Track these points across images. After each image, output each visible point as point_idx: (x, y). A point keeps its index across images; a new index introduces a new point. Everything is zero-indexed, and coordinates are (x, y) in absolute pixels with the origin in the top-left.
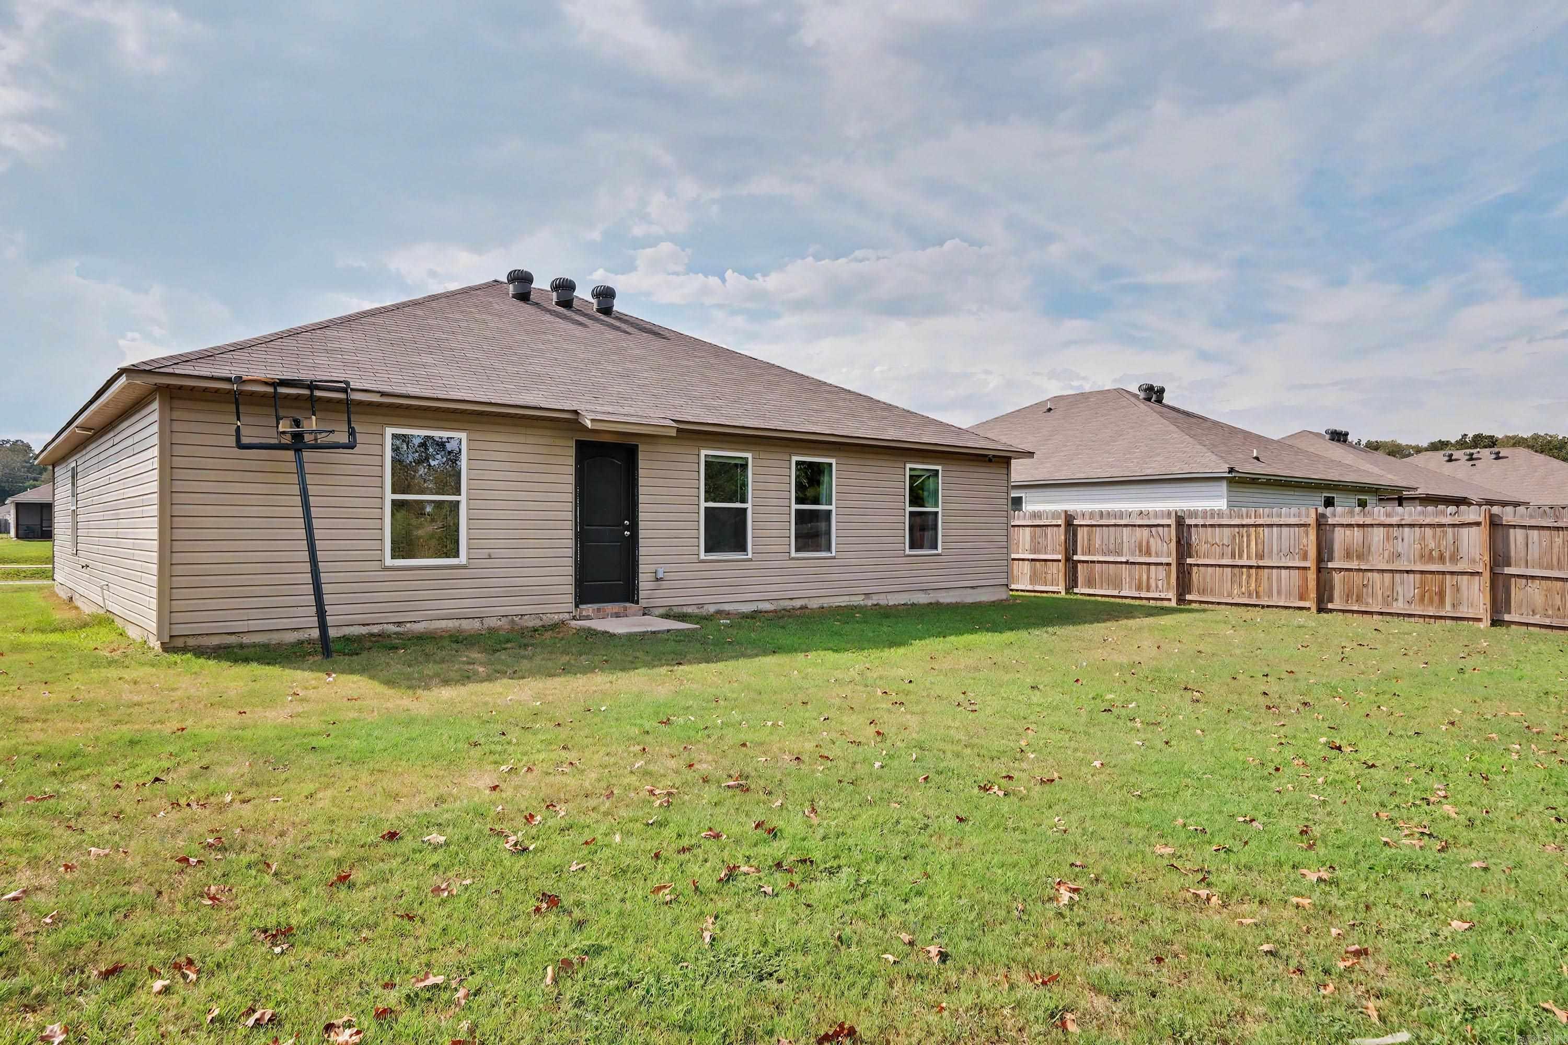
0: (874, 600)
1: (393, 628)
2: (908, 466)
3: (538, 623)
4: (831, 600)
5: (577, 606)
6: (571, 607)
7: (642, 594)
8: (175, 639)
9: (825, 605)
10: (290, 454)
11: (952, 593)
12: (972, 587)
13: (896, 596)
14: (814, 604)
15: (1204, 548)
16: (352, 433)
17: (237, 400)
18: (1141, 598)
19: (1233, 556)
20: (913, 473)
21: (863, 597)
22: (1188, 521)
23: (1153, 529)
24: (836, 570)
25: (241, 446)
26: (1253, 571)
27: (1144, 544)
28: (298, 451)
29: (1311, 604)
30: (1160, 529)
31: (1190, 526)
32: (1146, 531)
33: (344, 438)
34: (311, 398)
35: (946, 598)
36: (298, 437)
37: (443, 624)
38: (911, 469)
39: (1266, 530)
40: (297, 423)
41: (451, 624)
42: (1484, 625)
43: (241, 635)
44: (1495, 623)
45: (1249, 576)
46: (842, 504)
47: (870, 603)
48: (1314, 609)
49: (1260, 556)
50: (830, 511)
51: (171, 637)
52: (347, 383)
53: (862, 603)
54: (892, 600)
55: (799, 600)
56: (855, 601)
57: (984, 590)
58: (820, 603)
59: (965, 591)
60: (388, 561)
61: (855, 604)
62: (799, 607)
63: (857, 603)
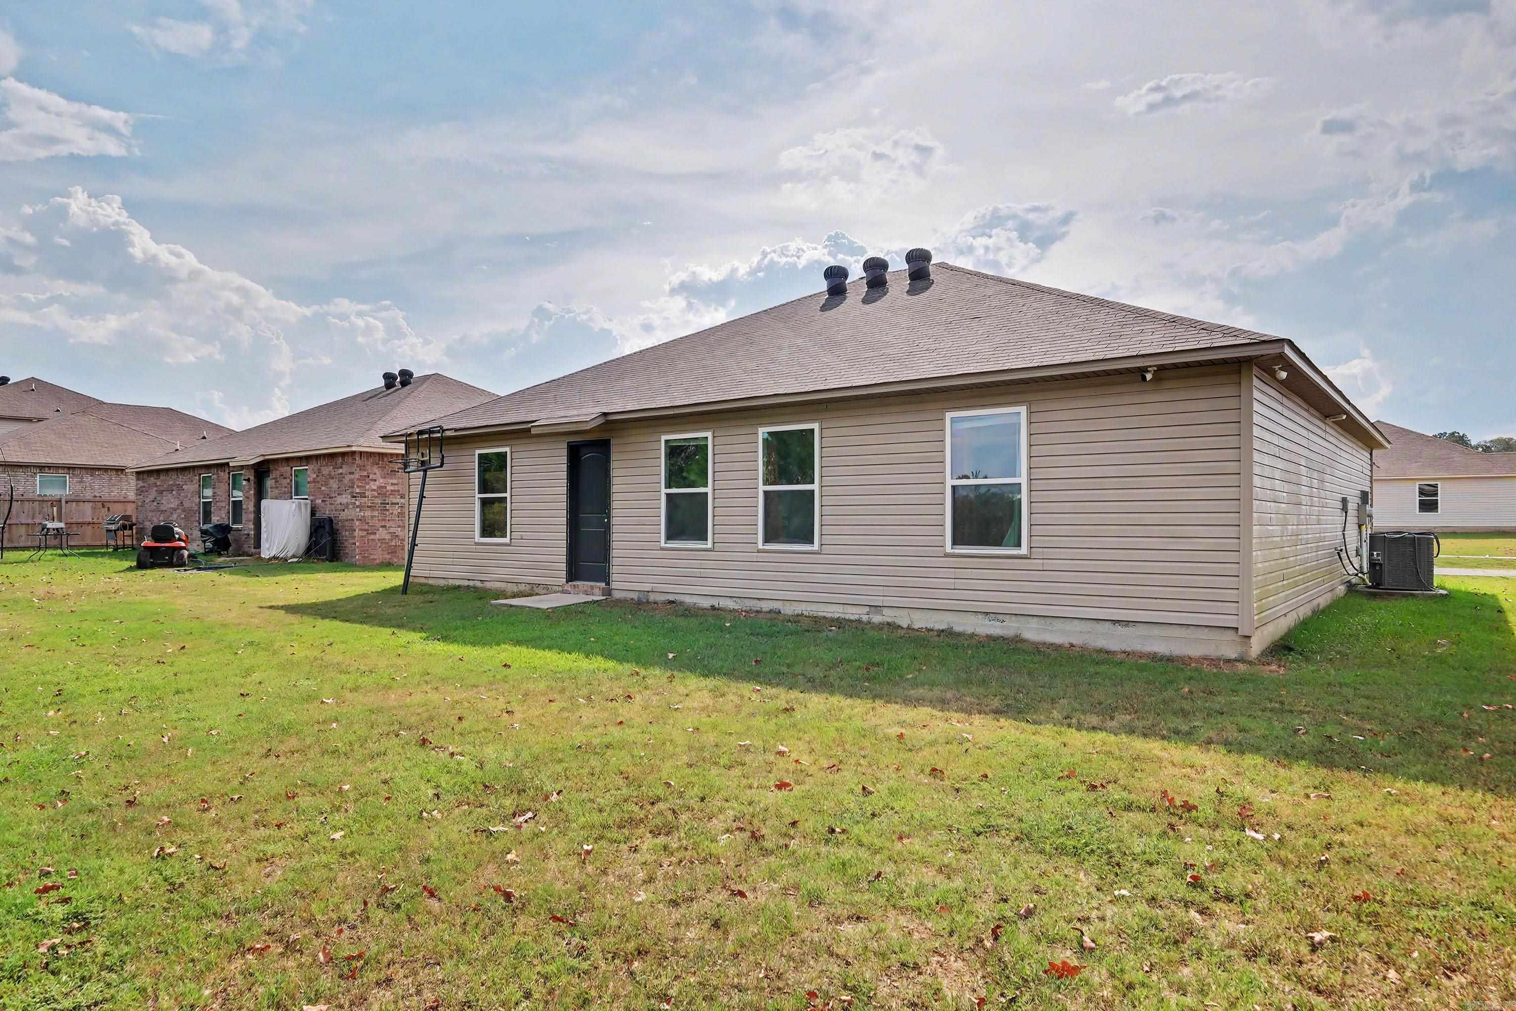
0: (888, 616)
1: (478, 584)
4: (822, 607)
5: (567, 582)
6: (564, 581)
7: (613, 577)
11: (1059, 625)
12: (1114, 622)
14: (788, 610)
16: (442, 458)
21: (867, 609)
24: (820, 568)
28: (425, 471)
35: (1033, 632)
36: (424, 463)
40: (423, 455)
47: (877, 619)
50: (813, 492)
52: (441, 427)
53: (865, 618)
54: (921, 621)
55: (769, 602)
56: (852, 613)
57: (1156, 631)
58: (799, 609)
59: (1100, 627)
60: (478, 538)
61: (852, 618)
62: (768, 610)
63: (855, 617)
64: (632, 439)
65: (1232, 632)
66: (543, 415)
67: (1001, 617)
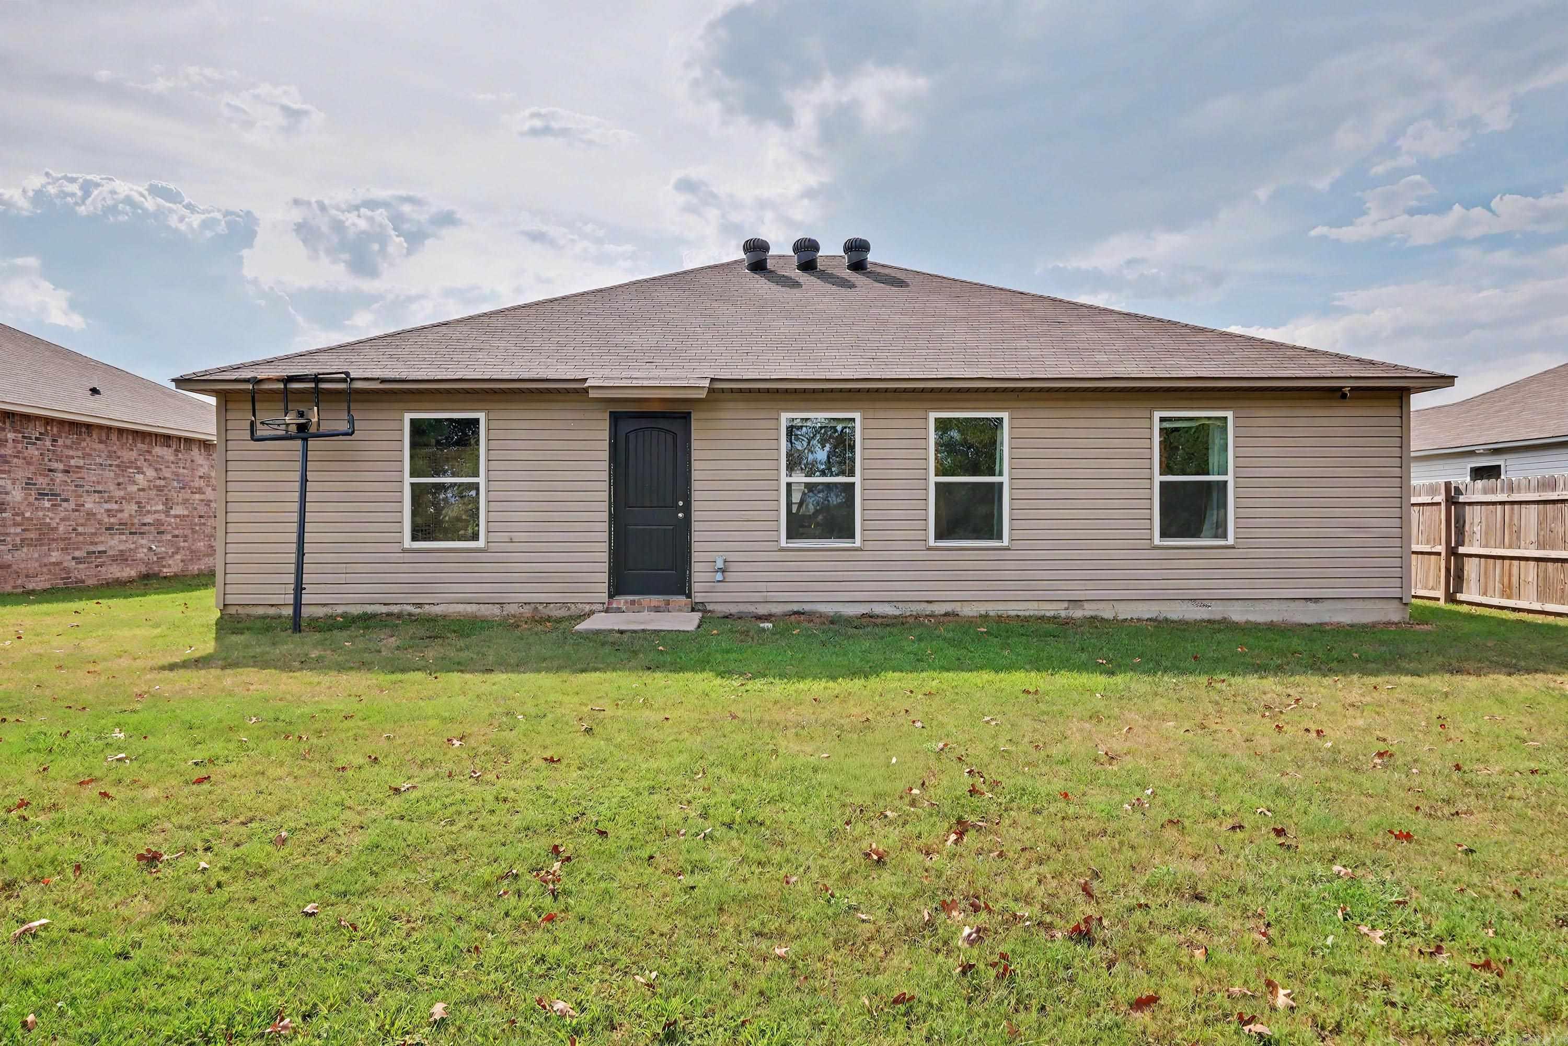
0: (1089, 610)
2: (1157, 415)
3: (563, 613)
4: (1003, 606)
5: (611, 596)
6: (604, 597)
7: (696, 587)
8: (230, 607)
9: (991, 614)
10: (298, 444)
11: (1260, 606)
12: (1310, 600)
13: (1133, 605)
14: (968, 611)
16: (351, 421)
17: (253, 398)
20: (1167, 425)
21: (1066, 605)
24: (1010, 565)
25: (254, 438)
28: (305, 440)
33: (344, 426)
34: (317, 391)
35: (1238, 614)
36: (302, 428)
37: (460, 608)
38: (1162, 420)
40: (301, 414)
41: (471, 609)
43: (282, 608)
46: (1019, 473)
47: (1078, 614)
50: (1001, 484)
51: (225, 605)
52: (347, 374)
53: (1063, 614)
54: (1126, 612)
55: (943, 604)
56: (1049, 610)
57: (1340, 605)
58: (982, 609)
59: (1293, 605)
60: (408, 543)
61: (1048, 614)
62: (943, 612)
63: (1052, 613)
64: (722, 415)
65: (1397, 601)
66: (600, 373)
67: (1205, 602)
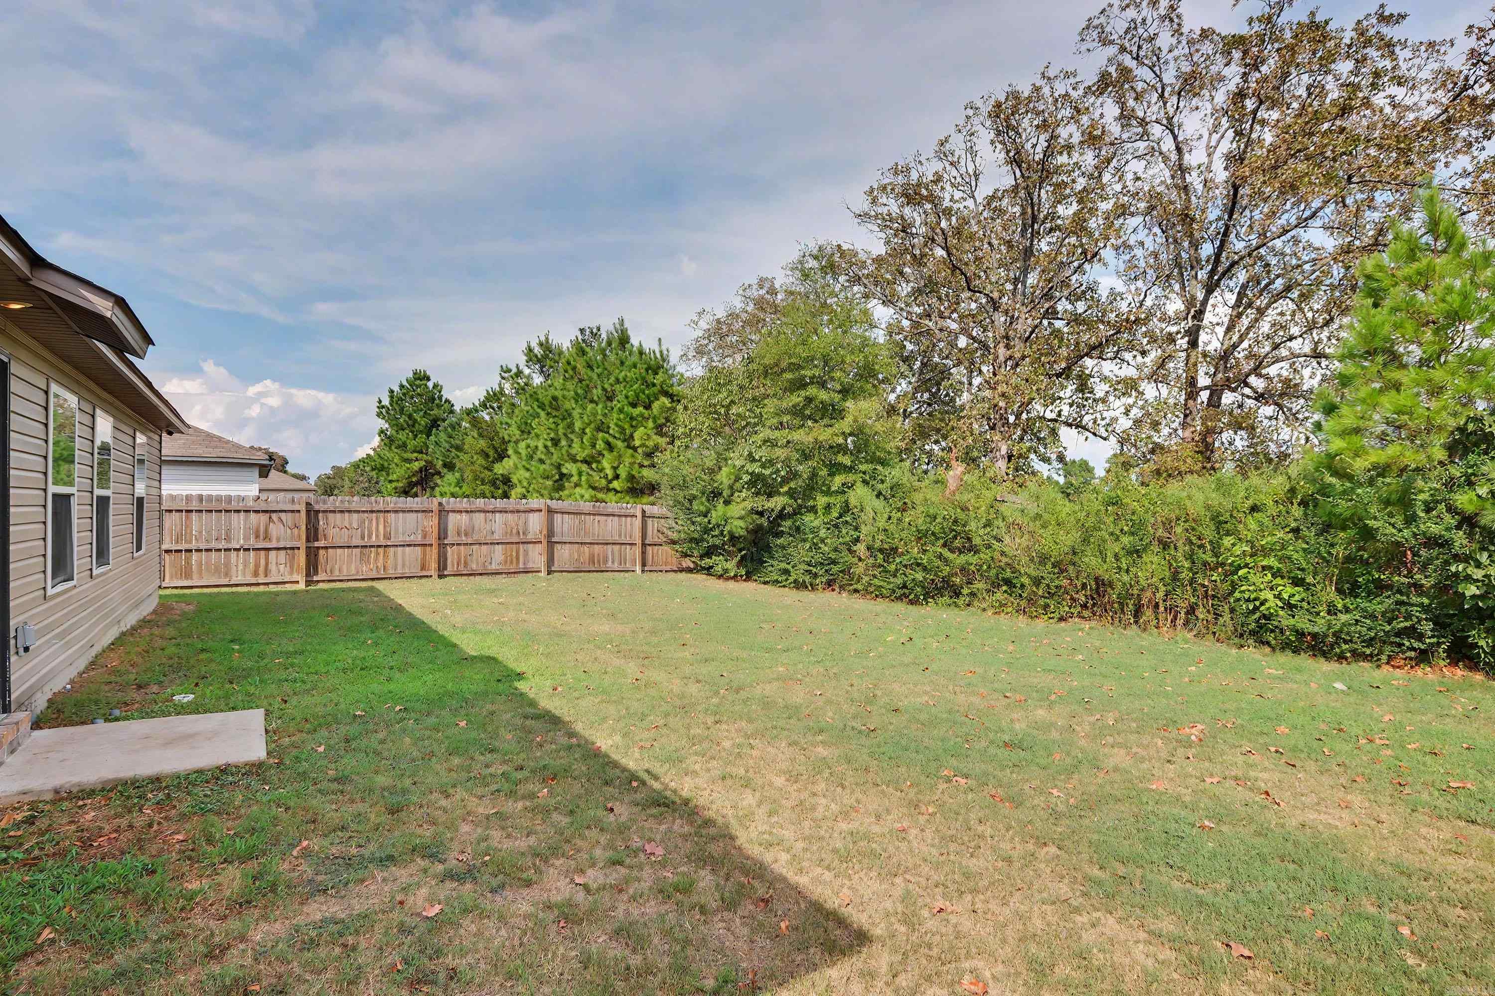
15: (331, 532)
18: (258, 584)
19: (363, 538)
22: (317, 507)
23: (274, 516)
26: (381, 550)
27: (262, 529)
29: (433, 572)
30: (283, 515)
31: (318, 512)
32: (264, 518)
39: (393, 515)
42: (543, 574)
44: (549, 573)
45: (378, 554)
48: (435, 576)
49: (387, 537)
